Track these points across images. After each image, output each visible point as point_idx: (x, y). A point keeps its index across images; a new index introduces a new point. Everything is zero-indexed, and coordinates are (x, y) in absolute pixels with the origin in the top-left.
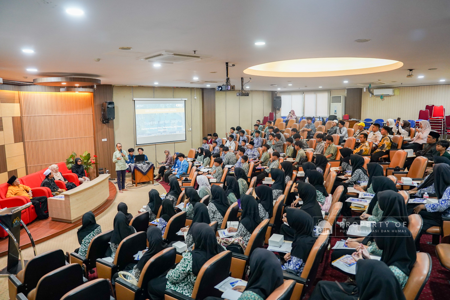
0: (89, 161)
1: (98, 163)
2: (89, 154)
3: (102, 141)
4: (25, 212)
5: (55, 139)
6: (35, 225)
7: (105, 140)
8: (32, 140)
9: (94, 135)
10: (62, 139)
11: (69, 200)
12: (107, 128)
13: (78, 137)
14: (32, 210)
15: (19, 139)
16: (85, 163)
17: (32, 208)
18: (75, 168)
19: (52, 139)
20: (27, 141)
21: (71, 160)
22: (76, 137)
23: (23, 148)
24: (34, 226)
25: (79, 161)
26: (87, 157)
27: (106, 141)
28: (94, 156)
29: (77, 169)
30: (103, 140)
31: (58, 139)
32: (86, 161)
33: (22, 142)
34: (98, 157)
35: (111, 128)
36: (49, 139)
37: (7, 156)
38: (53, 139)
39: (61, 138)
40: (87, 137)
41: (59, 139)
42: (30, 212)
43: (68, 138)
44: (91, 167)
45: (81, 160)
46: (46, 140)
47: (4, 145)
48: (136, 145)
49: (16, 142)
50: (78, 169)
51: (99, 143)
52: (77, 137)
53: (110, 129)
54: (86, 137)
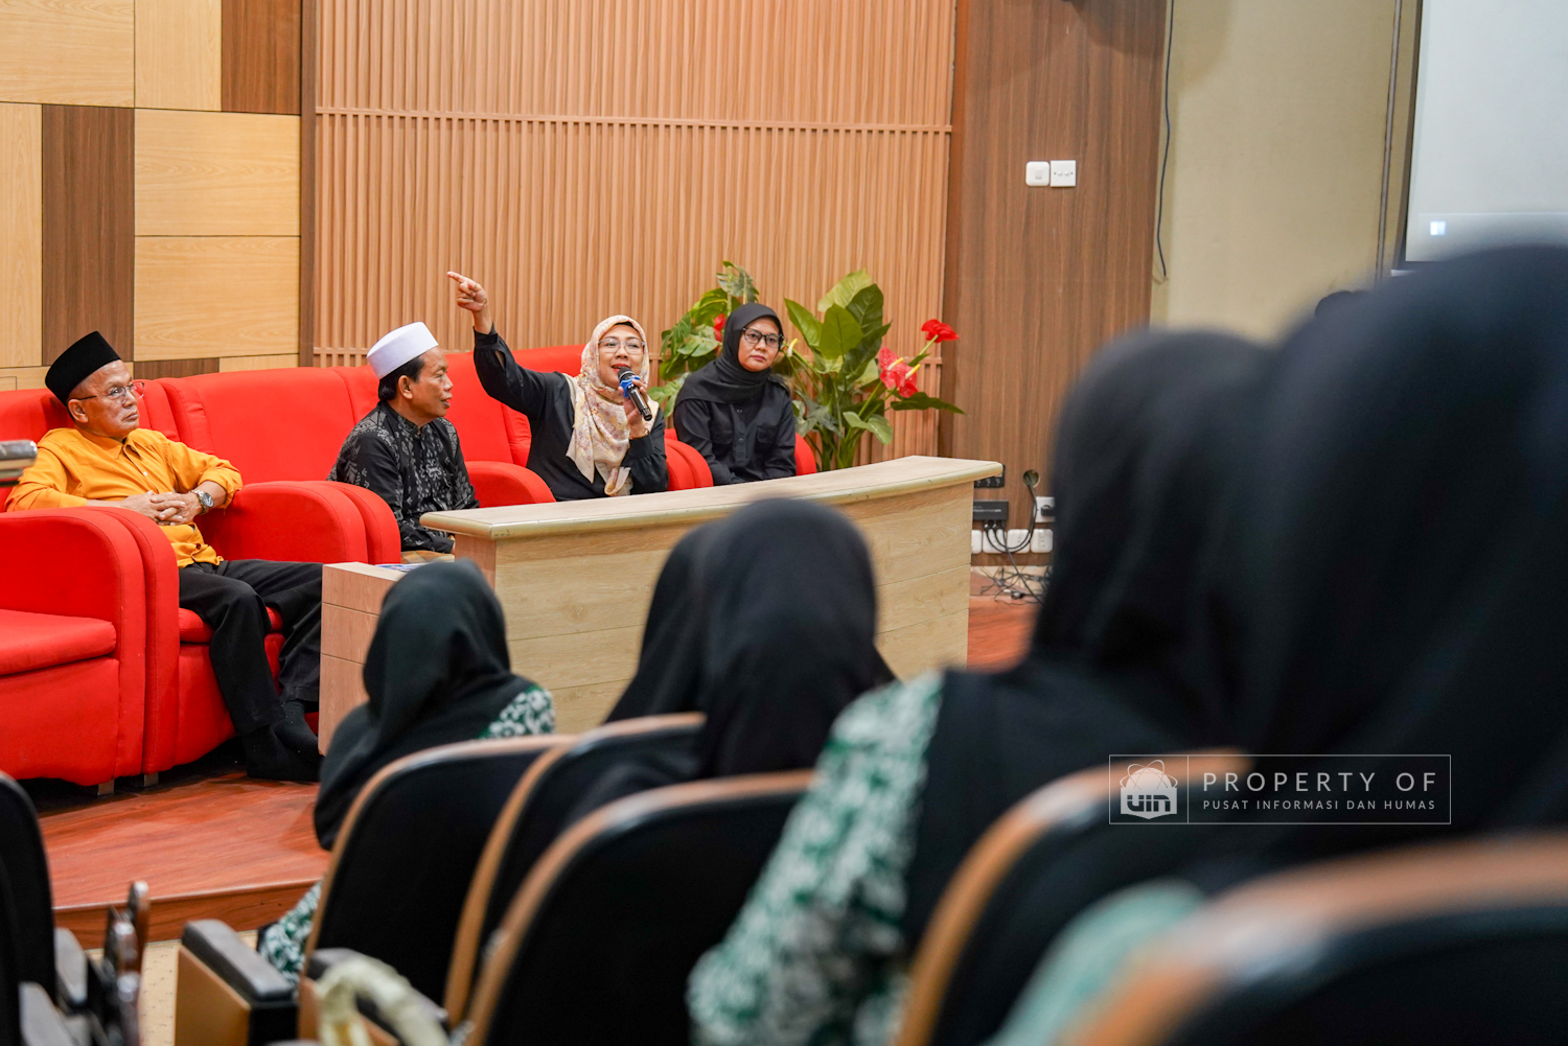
0: (871, 373)
1: (959, 403)
2: (871, 299)
3: (1031, 180)
4: (112, 653)
5: (582, 119)
7: (1061, 172)
8: (374, 111)
9: (955, 113)
10: (639, 121)
12: (1095, 49)
13: (797, 125)
14: (185, 661)
15: (271, 87)
16: (829, 381)
17: (186, 641)
18: (713, 398)
19: (548, 119)
20: (339, 109)
21: (698, 339)
22: (775, 125)
23: (295, 178)
26: (854, 331)
27: (1071, 181)
28: (934, 330)
30: (1038, 173)
31: (604, 119)
32: (834, 365)
33: (297, 118)
34: (964, 339)
35: (1129, 50)
36: (524, 117)
37: (147, 217)
38: (559, 119)
39: (632, 113)
40: (886, 127)
41: (616, 119)
42: (161, 673)
44: (873, 426)
45: (775, 320)
46: (502, 116)
47: (127, 114)
48: (1401, 262)
49: (235, 99)
50: (736, 413)
51: (993, 203)
52: (786, 125)
53: (1119, 58)
54: (875, 126)
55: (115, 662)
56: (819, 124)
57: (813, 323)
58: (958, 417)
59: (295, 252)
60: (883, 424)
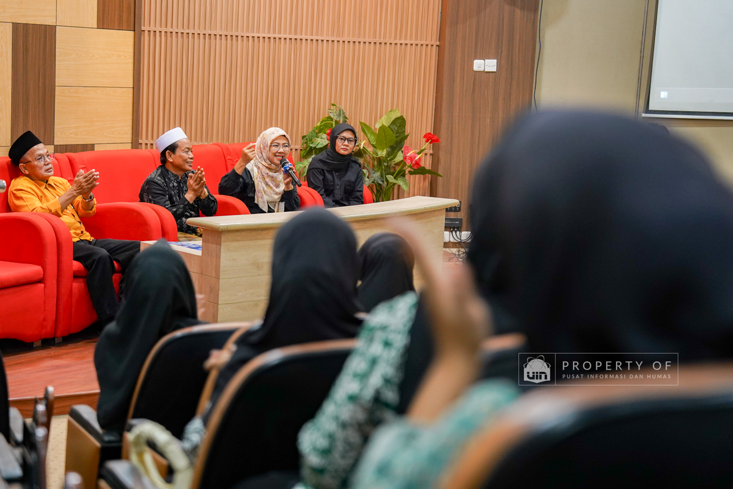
0: (399, 157)
1: (440, 172)
2: (400, 122)
3: (476, 68)
4: (41, 281)
5: (267, 36)
6: (70, 353)
7: (490, 65)
8: (169, 29)
9: (441, 37)
10: (293, 37)
11: (218, 257)
12: (507, 8)
13: (367, 40)
14: (75, 285)
15: (121, 17)
16: (380, 160)
17: (76, 276)
18: (325, 168)
19: (250, 35)
20: (152, 28)
21: (319, 140)
22: (357, 40)
23: (131, 60)
24: (66, 354)
25: (344, 139)
26: (392, 137)
27: (494, 69)
29: (329, 176)
30: (479, 65)
32: (382, 153)
33: (133, 32)
34: (443, 143)
35: (523, 8)
36: (240, 34)
37: (61, 77)
38: (256, 35)
39: (290, 33)
40: (408, 42)
41: (283, 36)
42: (64, 290)
43: (320, 38)
44: (400, 182)
45: (353, 131)
46: (229, 33)
47: (53, 28)
48: (647, 111)
49: (104, 22)
50: (336, 175)
51: (458, 79)
52: (362, 40)
53: (518, 12)
54: (403, 42)
55: (42, 285)
56: (378, 40)
57: (373, 133)
58: (440, 179)
59: (131, 95)
60: (405, 181)
